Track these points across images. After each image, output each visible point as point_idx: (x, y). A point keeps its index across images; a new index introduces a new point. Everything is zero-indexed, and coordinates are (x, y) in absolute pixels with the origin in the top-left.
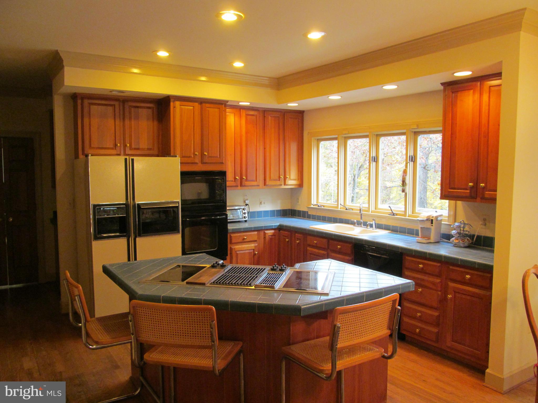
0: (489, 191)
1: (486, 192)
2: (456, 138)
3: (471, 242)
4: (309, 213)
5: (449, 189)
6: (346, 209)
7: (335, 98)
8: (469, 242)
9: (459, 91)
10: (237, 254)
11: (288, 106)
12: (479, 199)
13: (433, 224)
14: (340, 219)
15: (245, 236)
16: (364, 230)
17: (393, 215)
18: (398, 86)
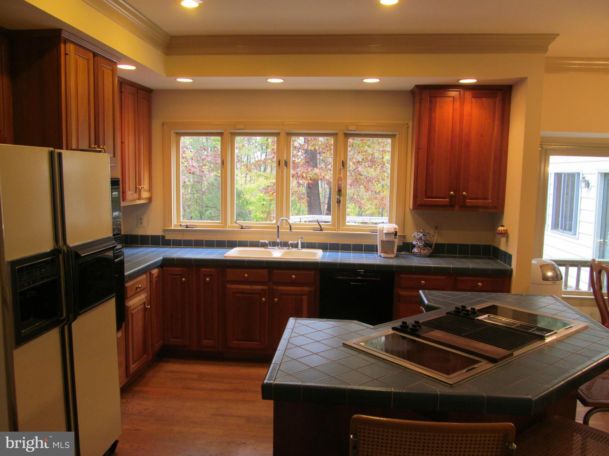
0: (469, 199)
1: (467, 200)
2: (435, 145)
3: (431, 252)
4: (166, 238)
5: (426, 198)
6: (242, 228)
7: (275, 81)
8: (430, 251)
9: (438, 97)
10: (132, 314)
11: (178, 81)
12: (457, 208)
13: (396, 236)
14: (228, 241)
15: (137, 283)
16: (287, 252)
17: (321, 230)
18: (380, 79)
